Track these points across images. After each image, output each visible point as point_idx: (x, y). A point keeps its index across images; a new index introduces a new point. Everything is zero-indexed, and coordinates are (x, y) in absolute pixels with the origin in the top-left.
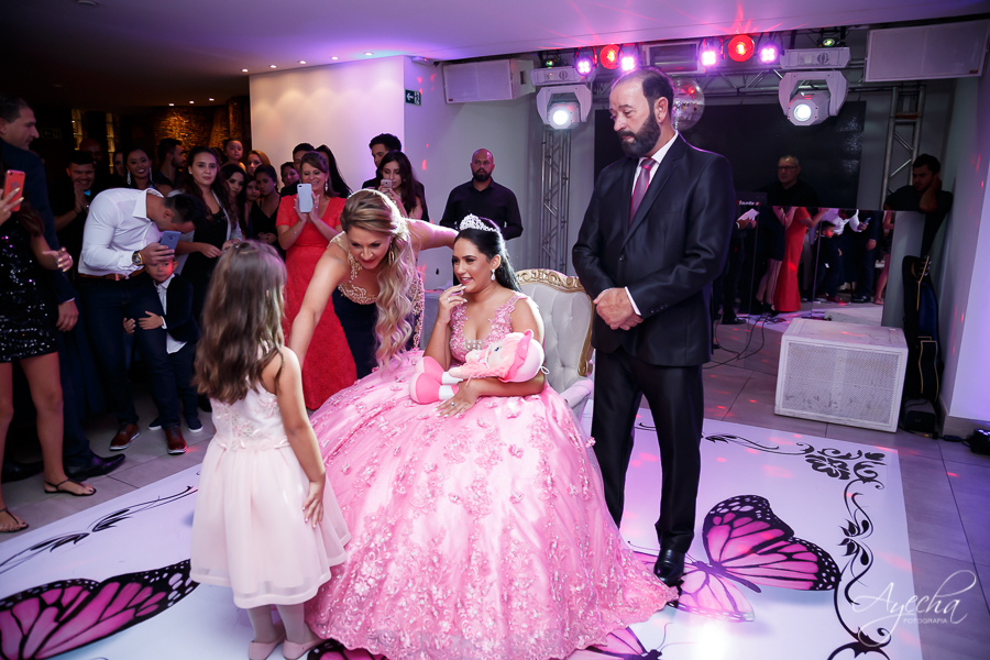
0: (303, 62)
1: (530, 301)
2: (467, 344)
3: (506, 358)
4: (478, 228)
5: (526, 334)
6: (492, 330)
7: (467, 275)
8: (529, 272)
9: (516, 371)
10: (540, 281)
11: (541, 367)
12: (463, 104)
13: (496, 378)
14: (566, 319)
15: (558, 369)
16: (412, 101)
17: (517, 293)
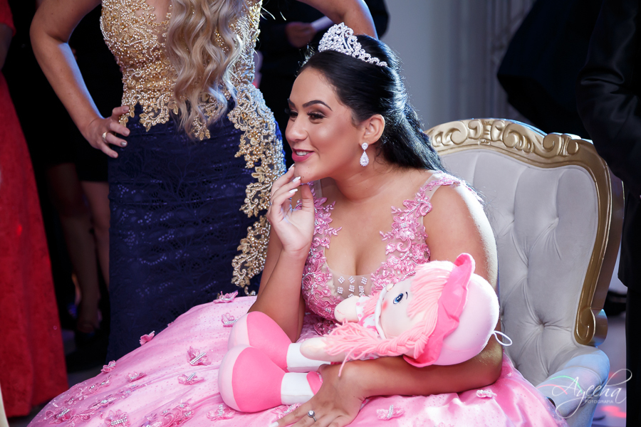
1: (464, 189)
2: (336, 284)
3: (420, 318)
4: (348, 51)
5: (460, 262)
6: (388, 255)
8: (463, 125)
9: (441, 345)
10: (487, 143)
11: (493, 332)
13: (402, 357)
14: (545, 223)
15: (531, 329)
17: (438, 175)
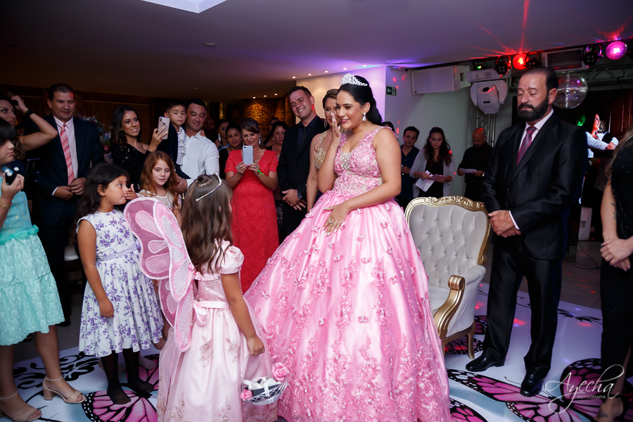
0: (326, 72)
7: (346, 118)
12: (423, 94)
14: (471, 228)
15: (465, 259)
16: (390, 93)
